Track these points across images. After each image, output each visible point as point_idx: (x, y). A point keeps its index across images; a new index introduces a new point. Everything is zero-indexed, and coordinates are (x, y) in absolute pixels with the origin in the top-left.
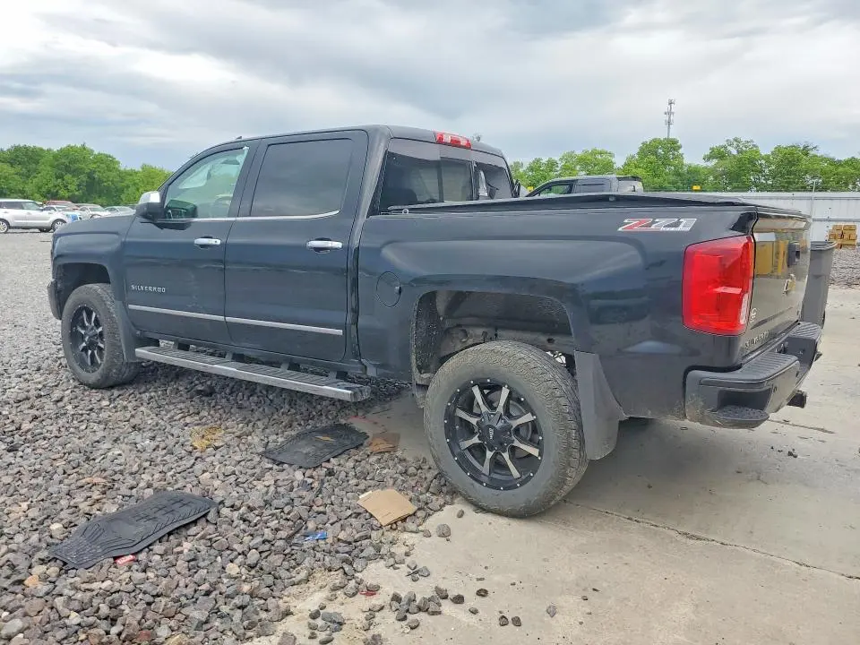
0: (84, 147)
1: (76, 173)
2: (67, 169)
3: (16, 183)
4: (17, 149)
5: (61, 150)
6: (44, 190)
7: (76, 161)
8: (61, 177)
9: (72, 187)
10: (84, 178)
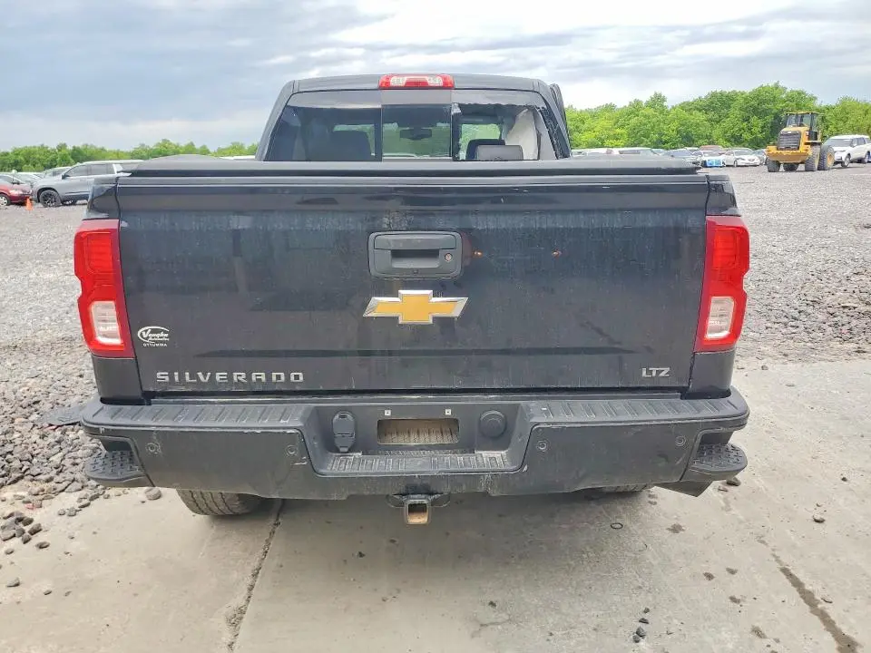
0: (777, 87)
1: (764, 113)
2: (755, 111)
3: (705, 129)
4: (714, 95)
5: (754, 91)
6: (729, 134)
7: (764, 102)
8: (747, 120)
9: (756, 130)
10: (770, 119)
